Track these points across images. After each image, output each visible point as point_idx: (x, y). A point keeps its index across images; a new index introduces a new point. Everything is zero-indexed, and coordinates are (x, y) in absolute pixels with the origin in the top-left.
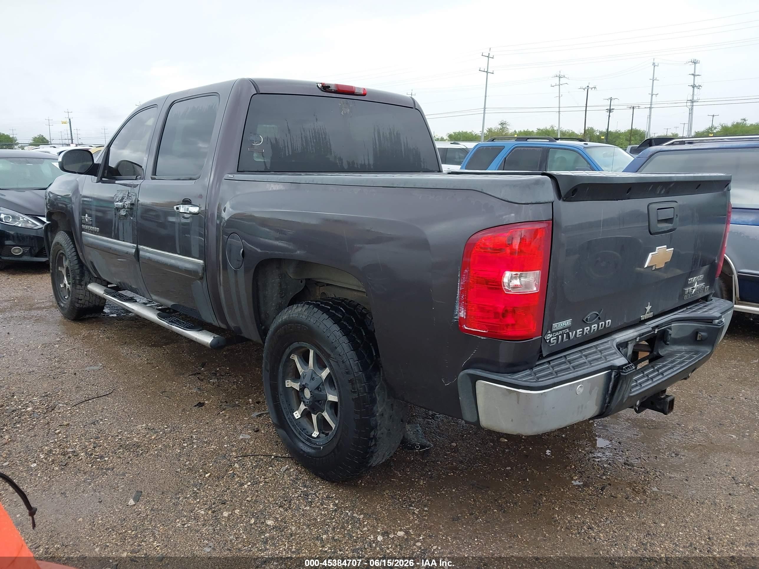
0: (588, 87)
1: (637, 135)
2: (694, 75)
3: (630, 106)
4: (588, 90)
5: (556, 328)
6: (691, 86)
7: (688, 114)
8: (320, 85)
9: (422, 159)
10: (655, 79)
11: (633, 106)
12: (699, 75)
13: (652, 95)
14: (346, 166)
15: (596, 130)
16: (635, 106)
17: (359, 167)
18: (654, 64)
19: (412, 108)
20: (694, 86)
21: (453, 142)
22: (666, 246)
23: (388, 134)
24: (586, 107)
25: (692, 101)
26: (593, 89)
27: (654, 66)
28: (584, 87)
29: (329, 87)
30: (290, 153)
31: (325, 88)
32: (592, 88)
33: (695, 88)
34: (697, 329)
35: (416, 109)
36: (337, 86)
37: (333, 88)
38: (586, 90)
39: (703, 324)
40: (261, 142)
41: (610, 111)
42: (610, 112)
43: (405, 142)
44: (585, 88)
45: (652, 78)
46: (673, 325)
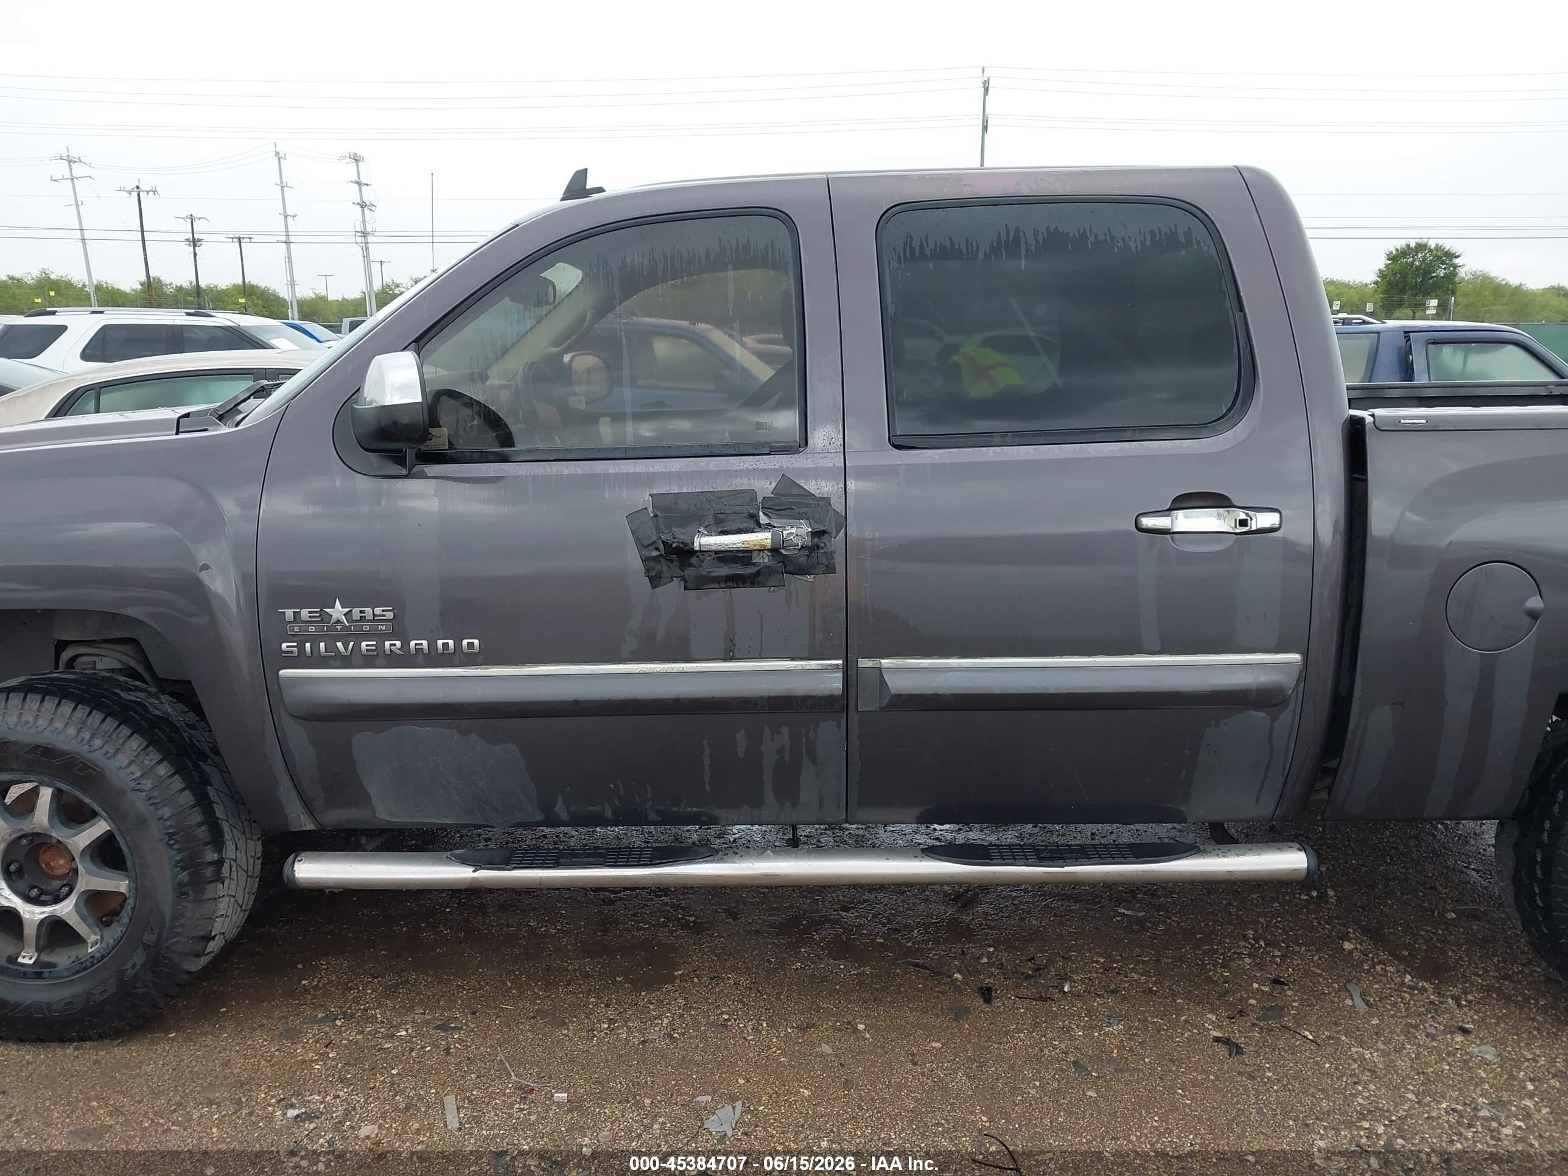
0: (138, 187)
1: (255, 295)
2: (359, 184)
3: (232, 236)
4: (139, 195)
6: (358, 204)
7: (362, 258)
10: (285, 184)
11: (237, 236)
12: (367, 185)
13: (286, 217)
15: (168, 282)
16: (242, 236)
18: (277, 153)
20: (363, 205)
21: (193, 311)
24: (143, 232)
25: (365, 234)
26: (151, 193)
27: (279, 158)
28: (130, 188)
32: (148, 192)
33: (365, 209)
38: (135, 194)
41: (195, 243)
42: (195, 246)
44: (133, 190)
45: (278, 182)
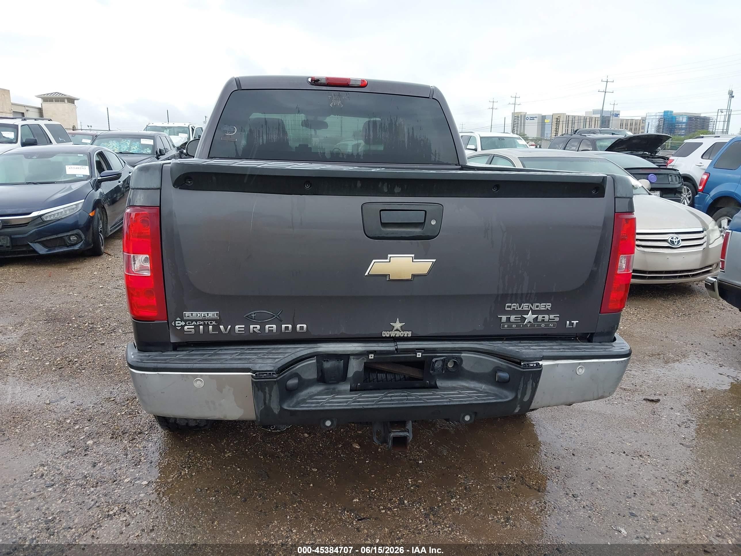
5: (188, 316)
8: (310, 80)
9: (433, 151)
14: (328, 156)
17: (345, 157)
19: (428, 98)
22: (413, 255)
23: (387, 124)
29: (319, 80)
30: (265, 142)
31: (315, 82)
34: (497, 367)
35: (433, 99)
36: (327, 79)
37: (323, 81)
39: (505, 362)
40: (234, 132)
43: (411, 134)
46: (462, 355)
